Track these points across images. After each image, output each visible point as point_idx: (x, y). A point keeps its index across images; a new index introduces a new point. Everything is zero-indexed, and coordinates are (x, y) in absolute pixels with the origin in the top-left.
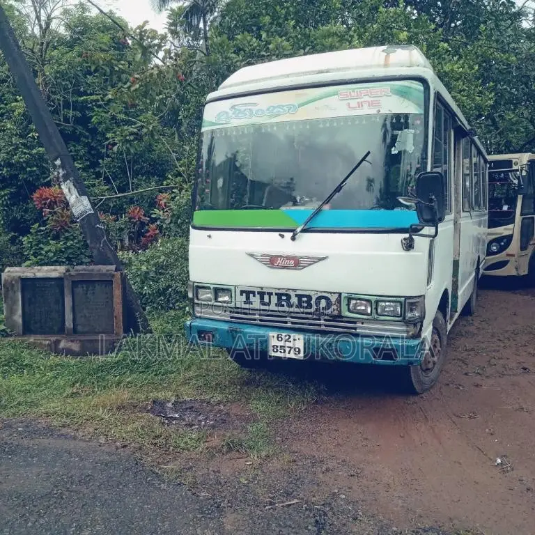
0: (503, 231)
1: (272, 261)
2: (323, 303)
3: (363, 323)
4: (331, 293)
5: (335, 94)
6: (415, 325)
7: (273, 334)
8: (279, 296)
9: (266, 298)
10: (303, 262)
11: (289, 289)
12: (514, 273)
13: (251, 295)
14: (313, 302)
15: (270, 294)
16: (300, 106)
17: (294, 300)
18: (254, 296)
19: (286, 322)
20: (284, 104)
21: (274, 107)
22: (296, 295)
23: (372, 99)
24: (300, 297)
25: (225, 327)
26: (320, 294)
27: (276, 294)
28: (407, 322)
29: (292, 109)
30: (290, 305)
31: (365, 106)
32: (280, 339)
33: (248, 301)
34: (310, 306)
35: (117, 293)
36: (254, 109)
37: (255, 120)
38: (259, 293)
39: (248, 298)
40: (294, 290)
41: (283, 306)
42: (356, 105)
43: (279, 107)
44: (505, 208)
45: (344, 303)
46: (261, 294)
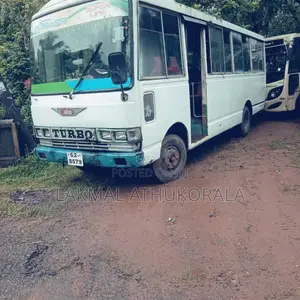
0: (277, 84)
3: (110, 145)
4: (91, 128)
6: (136, 144)
7: (68, 153)
8: (69, 131)
10: (76, 111)
11: (73, 128)
12: (284, 109)
16: (69, 18)
17: (76, 134)
19: (76, 146)
25: (49, 150)
28: (131, 143)
29: (65, 20)
33: (56, 136)
35: (15, 134)
36: (49, 22)
37: (50, 29)
44: (279, 69)
45: (98, 134)
46: (61, 131)
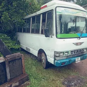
1: (77, 44)
11: (78, 49)
17: (79, 51)
46: (74, 51)
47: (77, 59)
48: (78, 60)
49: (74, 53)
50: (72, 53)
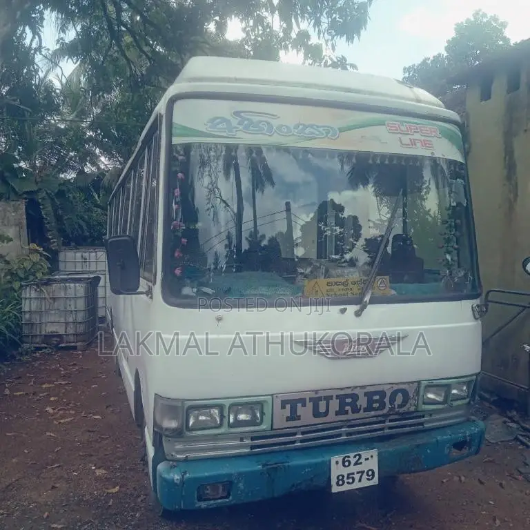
2: (399, 399)
3: (431, 415)
4: (409, 383)
5: (382, 123)
7: (336, 459)
8: (342, 398)
9: (322, 405)
11: (356, 387)
13: (299, 405)
14: (387, 400)
15: (328, 399)
16: (341, 130)
18: (304, 405)
19: (340, 435)
20: (320, 125)
21: (306, 127)
22: (366, 394)
23: (423, 138)
24: (369, 395)
26: (396, 387)
27: (338, 397)
30: (356, 410)
31: (419, 145)
32: (347, 464)
34: (383, 406)
38: (311, 399)
39: (293, 410)
40: (362, 387)
41: (347, 412)
42: (408, 142)
43: (312, 126)
46: (316, 401)
47: (346, 463)
48: (353, 469)
49: (316, 414)
50: (294, 416)
